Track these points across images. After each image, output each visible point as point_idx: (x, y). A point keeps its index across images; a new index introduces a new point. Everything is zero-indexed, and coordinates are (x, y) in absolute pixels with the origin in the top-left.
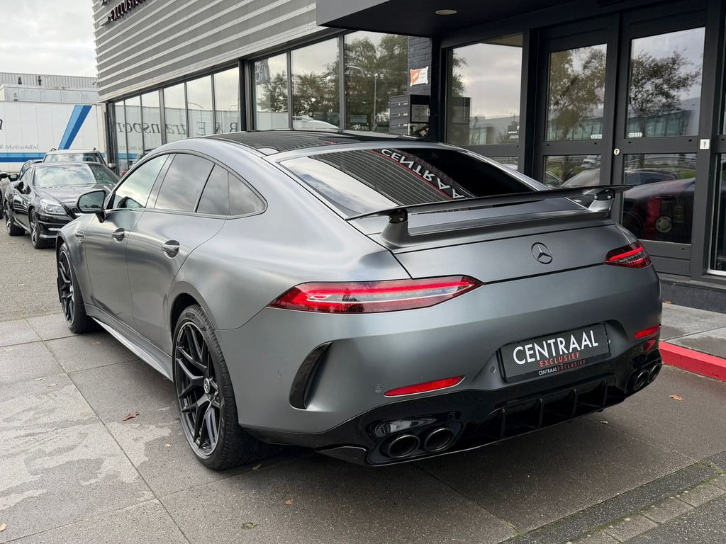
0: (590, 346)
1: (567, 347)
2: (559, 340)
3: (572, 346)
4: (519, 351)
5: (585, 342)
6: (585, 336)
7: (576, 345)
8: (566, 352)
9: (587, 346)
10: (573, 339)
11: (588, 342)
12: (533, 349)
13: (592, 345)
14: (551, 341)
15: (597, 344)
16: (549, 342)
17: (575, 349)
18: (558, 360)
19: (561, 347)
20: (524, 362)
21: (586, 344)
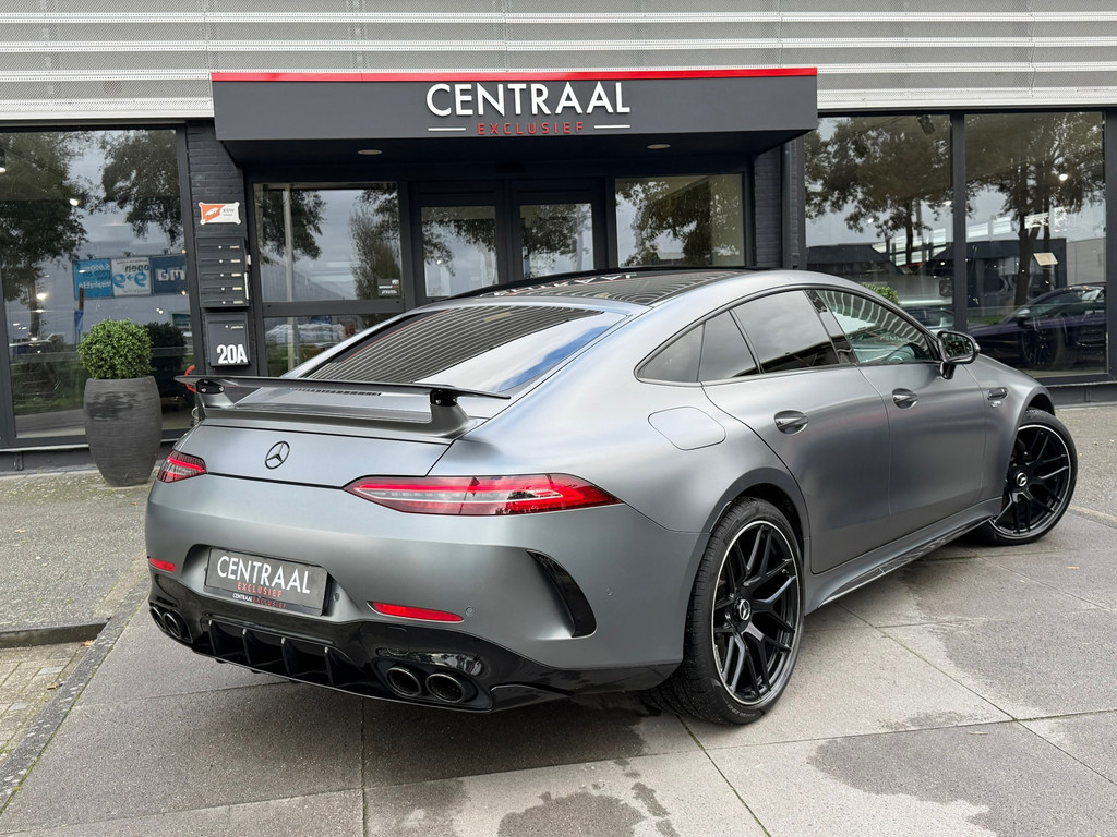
0: (299, 590)
1: (271, 579)
2: (266, 566)
3: (276, 580)
4: (225, 560)
5: (294, 582)
6: (296, 574)
7: (282, 581)
8: (267, 584)
9: (294, 588)
10: (280, 571)
11: (297, 584)
12: (236, 564)
13: (301, 589)
14: (257, 564)
15: (308, 592)
16: (255, 563)
17: (278, 585)
18: (256, 589)
19: (265, 575)
20: (224, 575)
21: (294, 584)
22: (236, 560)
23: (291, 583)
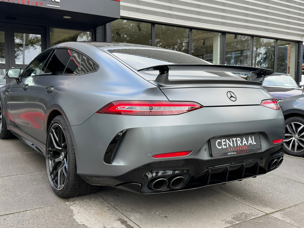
0: (252, 144)
1: (242, 143)
2: (238, 139)
3: (244, 143)
4: (219, 142)
6: (250, 138)
7: (246, 142)
8: (241, 145)
9: (250, 143)
10: (244, 139)
11: (251, 142)
12: (225, 141)
13: (253, 143)
14: (234, 139)
15: (255, 143)
16: (233, 139)
18: (237, 148)
19: (239, 142)
20: (221, 147)
21: (250, 142)
22: (224, 140)
23: (249, 142)
